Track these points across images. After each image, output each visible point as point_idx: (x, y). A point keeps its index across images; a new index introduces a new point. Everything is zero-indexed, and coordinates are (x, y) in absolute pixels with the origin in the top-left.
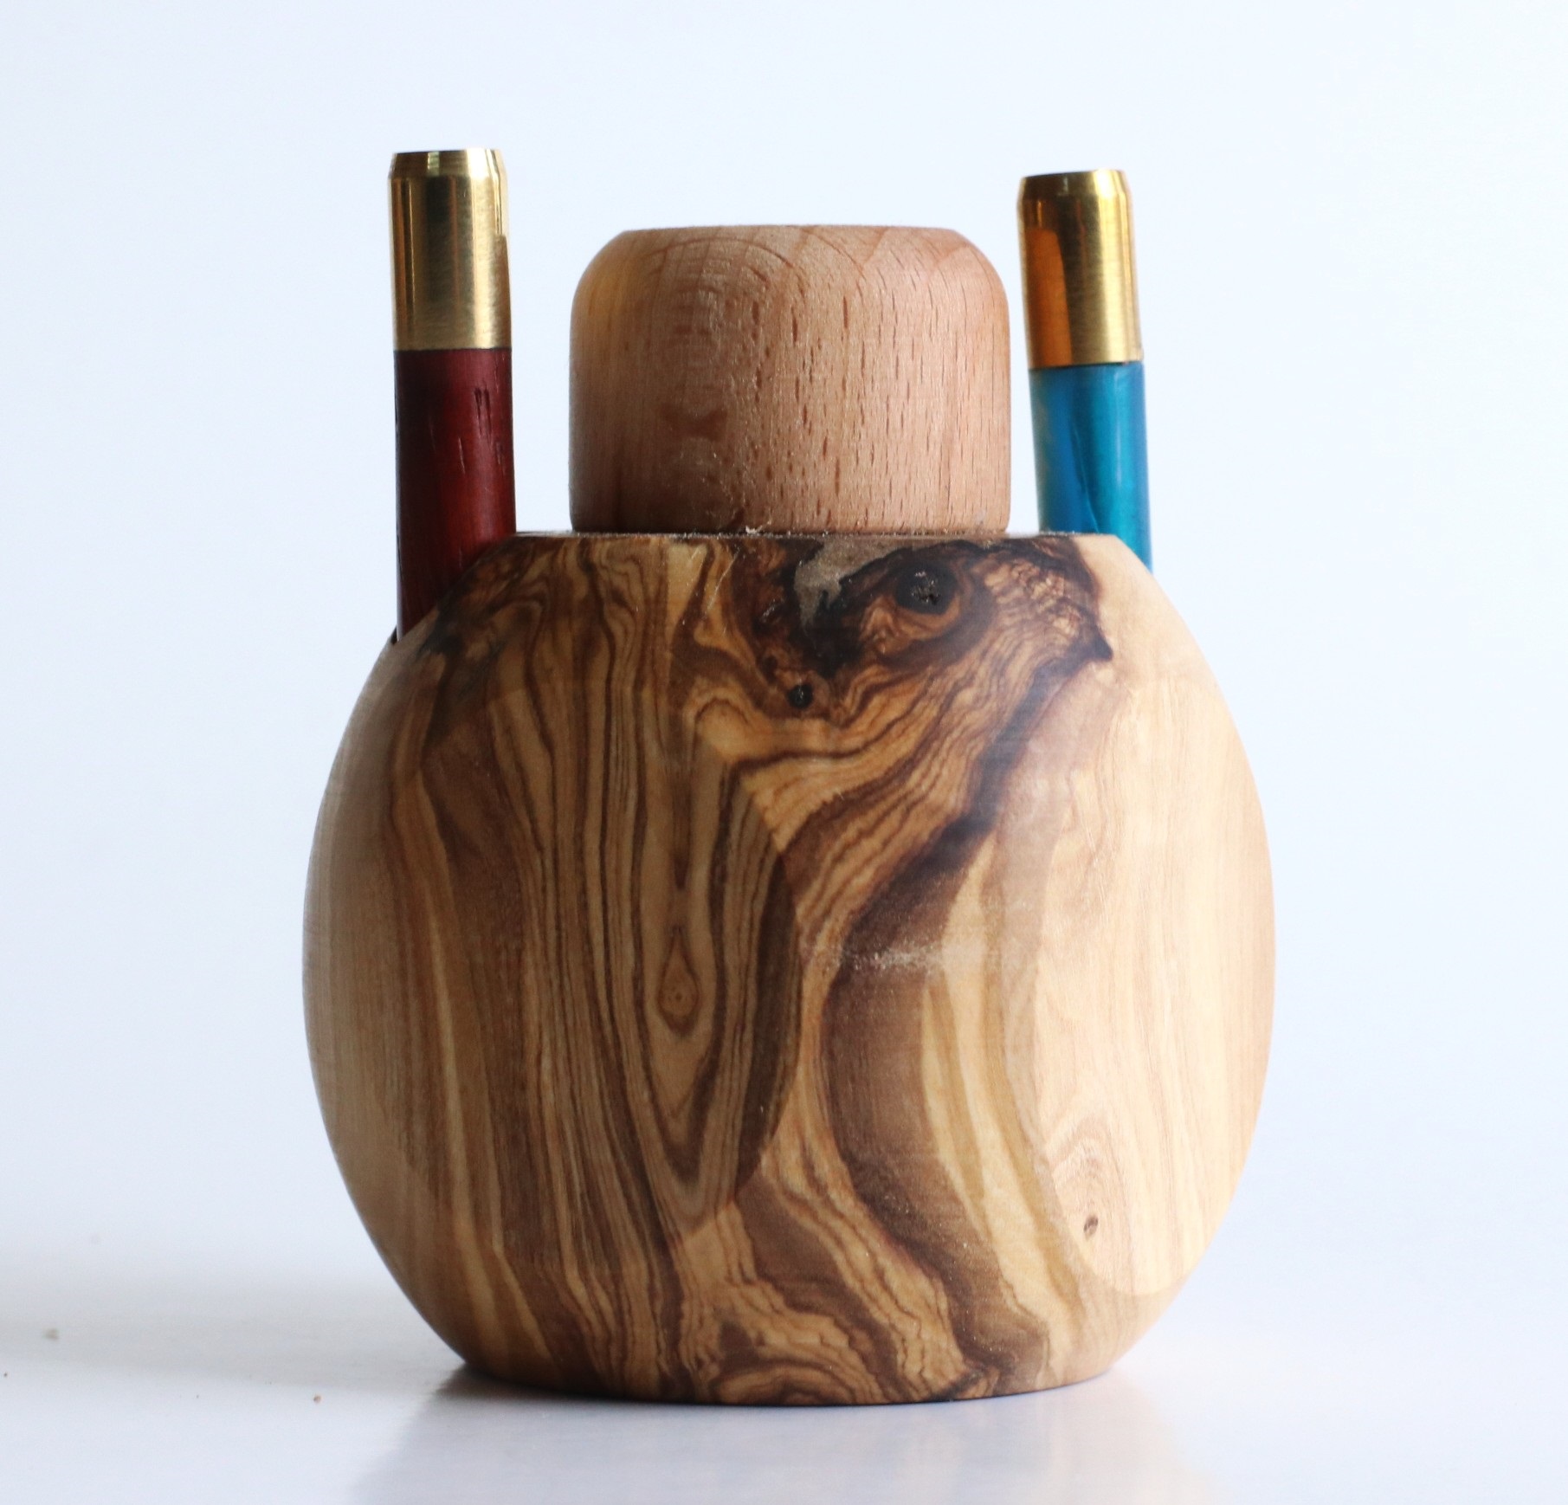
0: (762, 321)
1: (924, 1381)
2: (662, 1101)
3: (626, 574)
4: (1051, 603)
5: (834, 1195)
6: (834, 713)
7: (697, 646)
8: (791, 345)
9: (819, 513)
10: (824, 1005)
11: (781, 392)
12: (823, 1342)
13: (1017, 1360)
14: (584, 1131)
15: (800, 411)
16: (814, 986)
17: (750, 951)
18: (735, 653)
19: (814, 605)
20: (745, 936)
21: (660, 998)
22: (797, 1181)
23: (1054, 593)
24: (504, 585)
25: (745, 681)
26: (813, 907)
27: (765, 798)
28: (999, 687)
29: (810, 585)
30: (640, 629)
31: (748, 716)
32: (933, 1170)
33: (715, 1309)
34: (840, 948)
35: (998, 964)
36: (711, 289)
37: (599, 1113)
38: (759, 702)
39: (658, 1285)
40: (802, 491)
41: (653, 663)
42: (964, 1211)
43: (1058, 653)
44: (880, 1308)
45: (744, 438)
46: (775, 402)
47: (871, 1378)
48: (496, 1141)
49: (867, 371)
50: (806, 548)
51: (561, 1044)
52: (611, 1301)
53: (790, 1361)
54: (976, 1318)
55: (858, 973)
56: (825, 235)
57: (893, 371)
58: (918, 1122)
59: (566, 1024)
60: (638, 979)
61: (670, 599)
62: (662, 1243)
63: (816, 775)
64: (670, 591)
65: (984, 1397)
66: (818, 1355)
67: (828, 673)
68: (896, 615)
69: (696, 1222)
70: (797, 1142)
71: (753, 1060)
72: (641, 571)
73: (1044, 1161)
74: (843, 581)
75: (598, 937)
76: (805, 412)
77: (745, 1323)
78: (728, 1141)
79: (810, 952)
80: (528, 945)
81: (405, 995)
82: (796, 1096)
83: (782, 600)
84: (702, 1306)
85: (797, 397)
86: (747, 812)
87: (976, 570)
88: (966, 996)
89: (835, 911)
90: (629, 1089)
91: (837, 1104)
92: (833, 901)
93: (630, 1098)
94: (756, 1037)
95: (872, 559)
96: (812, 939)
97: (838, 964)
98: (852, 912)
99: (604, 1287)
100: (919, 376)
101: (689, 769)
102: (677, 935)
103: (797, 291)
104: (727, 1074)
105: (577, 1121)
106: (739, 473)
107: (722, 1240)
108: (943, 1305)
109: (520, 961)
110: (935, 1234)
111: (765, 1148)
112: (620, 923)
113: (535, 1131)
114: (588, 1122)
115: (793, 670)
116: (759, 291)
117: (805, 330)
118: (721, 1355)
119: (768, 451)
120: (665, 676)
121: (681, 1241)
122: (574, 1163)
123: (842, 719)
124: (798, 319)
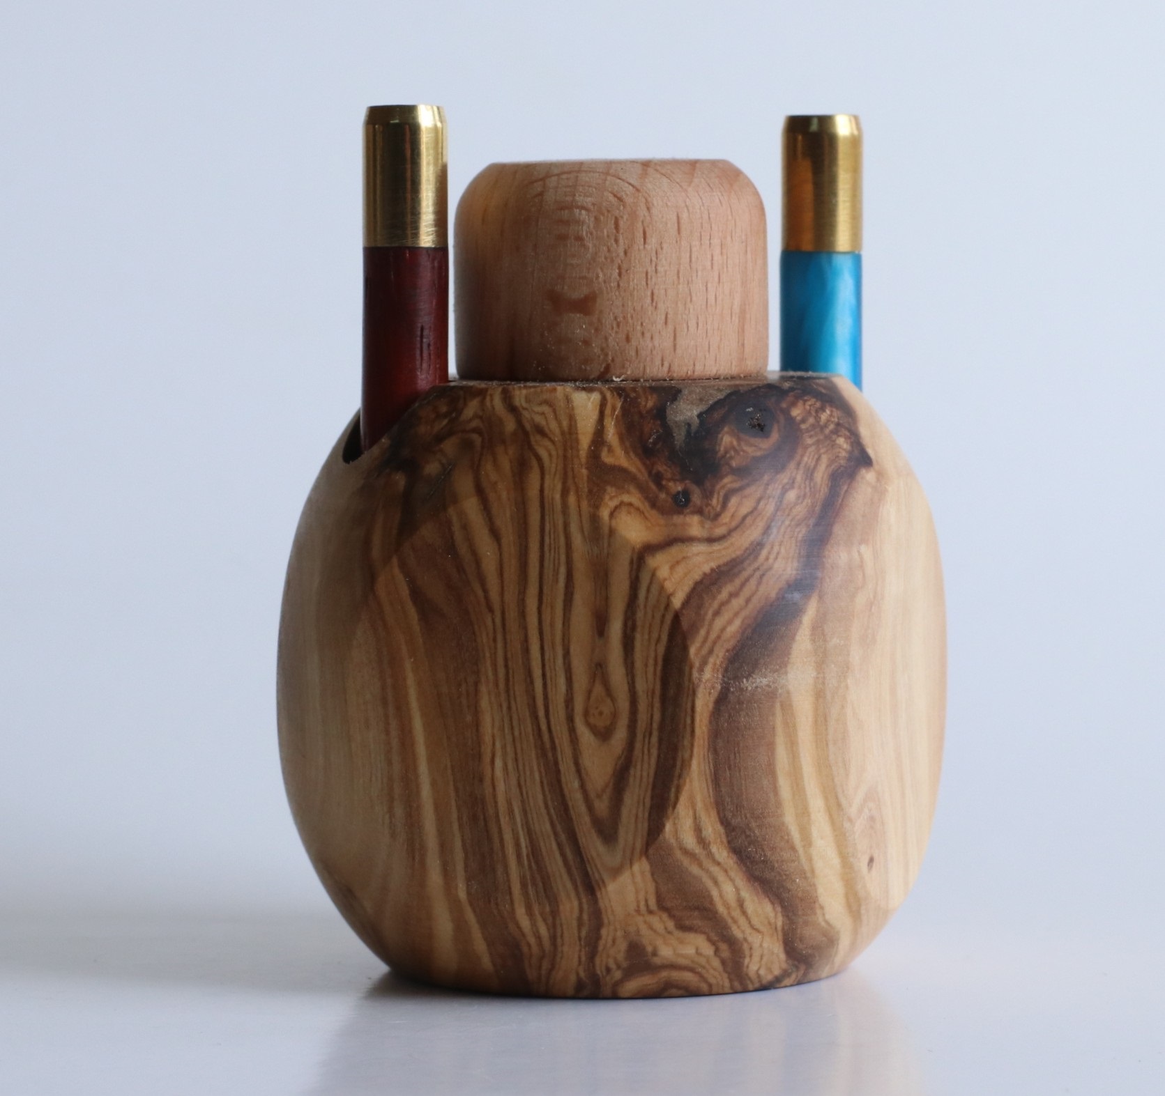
0: (621, 231)
1: (759, 976)
2: (589, 787)
3: (543, 414)
4: (832, 427)
5: (714, 849)
6: (706, 510)
7: (605, 464)
8: (642, 247)
9: (662, 365)
10: (710, 717)
11: (635, 280)
12: (698, 953)
13: (817, 958)
14: (528, 809)
15: (649, 293)
16: (703, 703)
17: (655, 679)
18: (633, 469)
19: (683, 434)
20: (651, 669)
21: (586, 714)
22: (690, 841)
23: (833, 419)
24: (445, 422)
25: (642, 489)
26: (701, 647)
27: (663, 572)
28: (810, 488)
29: (677, 419)
30: (561, 452)
31: (647, 514)
32: (781, 829)
33: (625, 933)
34: (720, 676)
35: (823, 683)
36: (583, 208)
37: (540, 797)
38: (653, 504)
39: (585, 917)
40: (651, 351)
41: (574, 477)
42: (798, 857)
43: (843, 462)
44: (739, 927)
45: (609, 314)
46: (631, 288)
47: (725, 975)
48: (460, 818)
49: (693, 265)
50: (668, 391)
51: (509, 749)
52: (548, 929)
53: (673, 967)
54: (799, 931)
55: (733, 692)
56: (659, 168)
57: (709, 264)
58: (771, 795)
59: (513, 734)
60: (569, 701)
61: (579, 432)
62: (590, 887)
63: (698, 554)
64: (578, 425)
65: (792, 986)
66: (693, 962)
67: (699, 482)
68: (739, 439)
69: (616, 872)
70: (691, 813)
71: (659, 756)
72: (554, 411)
73: (850, 820)
74: (700, 416)
75: (537, 672)
76: (652, 294)
77: (645, 941)
78: (640, 815)
79: (700, 680)
80: (483, 680)
81: (386, 716)
82: (691, 782)
83: (661, 431)
84: (616, 930)
85: (647, 284)
86: (651, 583)
87: (784, 405)
88: (803, 705)
89: (716, 650)
90: (563, 779)
91: (719, 786)
92: (714, 643)
93: (564, 786)
94: (660, 741)
95: (716, 399)
96: (701, 670)
97: (719, 687)
98: (728, 651)
99: (545, 920)
100: (725, 267)
101: (606, 551)
102: (599, 669)
103: (646, 209)
104: (639, 767)
105: (523, 802)
106: (606, 339)
107: (634, 883)
108: (780, 924)
109: (477, 691)
110: (779, 873)
111: (668, 818)
112: (554, 662)
113: (491, 811)
114: (532, 804)
115: (675, 480)
116: (619, 209)
117: (652, 237)
118: (625, 965)
119: (627, 322)
120: (584, 487)
121: (605, 886)
122: (521, 833)
123: (712, 515)
124: (647, 229)
